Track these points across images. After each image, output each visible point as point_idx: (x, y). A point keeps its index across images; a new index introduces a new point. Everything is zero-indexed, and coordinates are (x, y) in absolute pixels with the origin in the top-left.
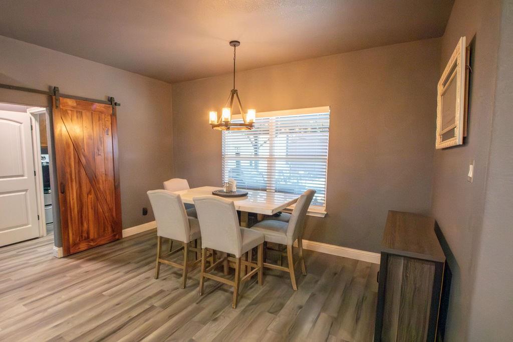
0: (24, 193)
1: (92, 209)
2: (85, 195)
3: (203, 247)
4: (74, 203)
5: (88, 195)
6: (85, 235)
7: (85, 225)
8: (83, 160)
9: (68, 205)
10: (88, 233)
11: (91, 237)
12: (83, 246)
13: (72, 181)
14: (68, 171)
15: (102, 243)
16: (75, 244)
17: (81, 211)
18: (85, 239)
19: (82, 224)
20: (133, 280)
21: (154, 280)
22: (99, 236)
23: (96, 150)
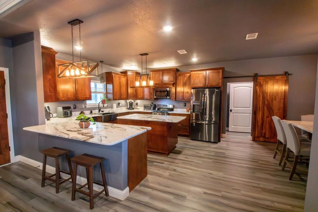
0: (249, 114)
1: (268, 124)
2: (265, 117)
3: (287, 147)
4: (259, 120)
5: (267, 118)
6: (263, 135)
7: (264, 131)
8: (266, 102)
9: (257, 120)
10: (265, 134)
11: (267, 136)
12: (261, 139)
13: (260, 111)
14: (259, 106)
15: (272, 141)
16: (258, 137)
17: (262, 124)
18: (263, 137)
19: (262, 130)
20: (265, 155)
21: (273, 158)
22: (271, 138)
23: (274, 98)
